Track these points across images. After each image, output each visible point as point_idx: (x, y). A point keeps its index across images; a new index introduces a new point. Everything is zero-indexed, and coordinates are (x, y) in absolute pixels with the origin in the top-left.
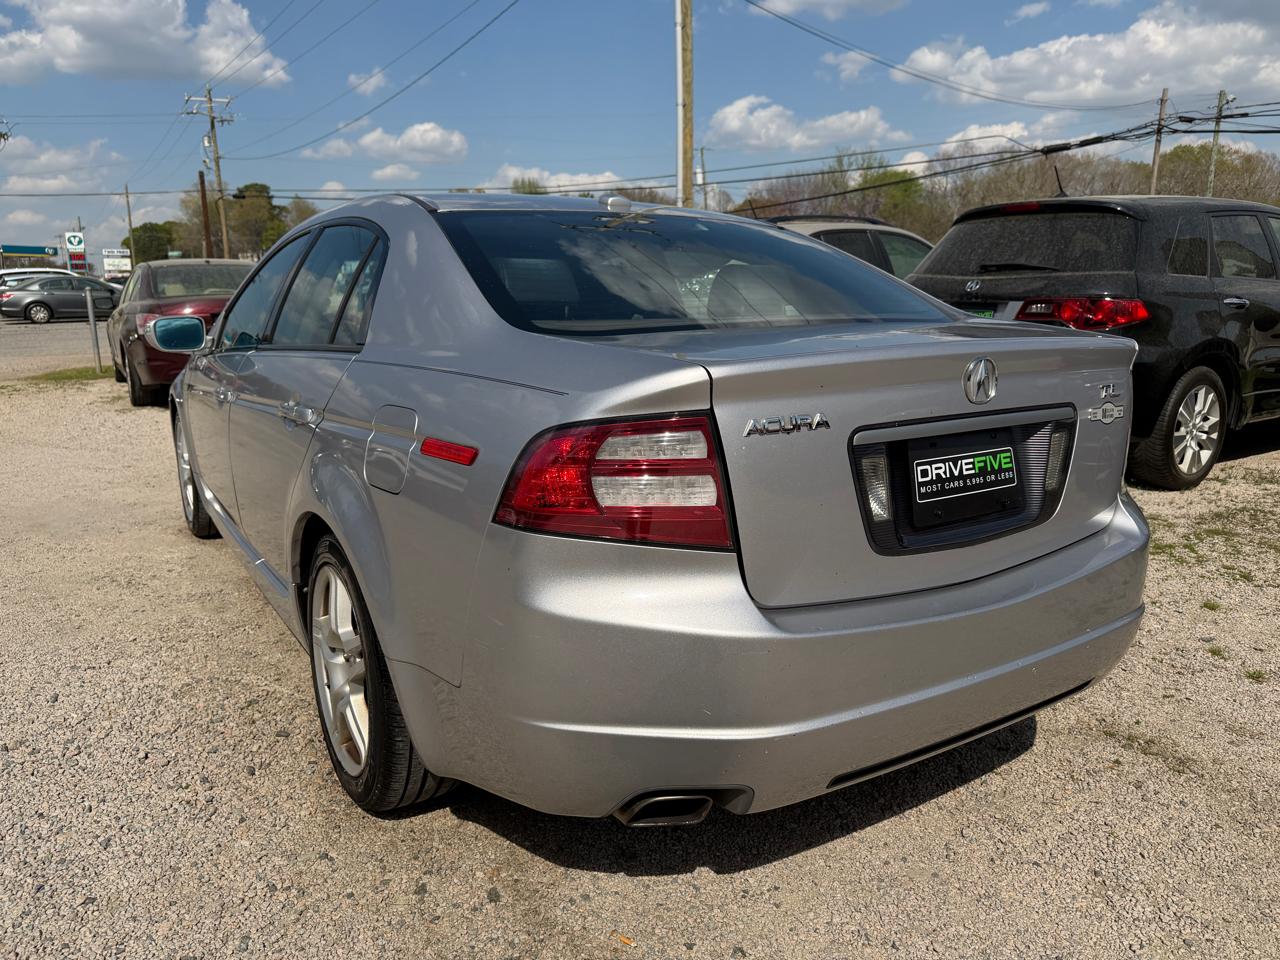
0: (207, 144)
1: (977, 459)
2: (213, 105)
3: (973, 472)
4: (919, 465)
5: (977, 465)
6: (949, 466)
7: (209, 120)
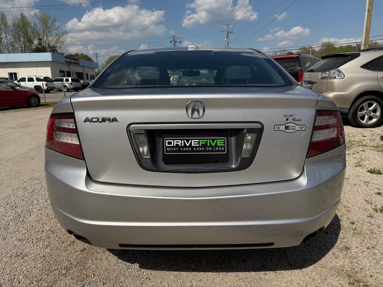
0: (226, 39)
1: (201, 141)
2: (229, 28)
3: (198, 145)
4: (166, 140)
5: (201, 143)
6: (184, 142)
7: (227, 32)
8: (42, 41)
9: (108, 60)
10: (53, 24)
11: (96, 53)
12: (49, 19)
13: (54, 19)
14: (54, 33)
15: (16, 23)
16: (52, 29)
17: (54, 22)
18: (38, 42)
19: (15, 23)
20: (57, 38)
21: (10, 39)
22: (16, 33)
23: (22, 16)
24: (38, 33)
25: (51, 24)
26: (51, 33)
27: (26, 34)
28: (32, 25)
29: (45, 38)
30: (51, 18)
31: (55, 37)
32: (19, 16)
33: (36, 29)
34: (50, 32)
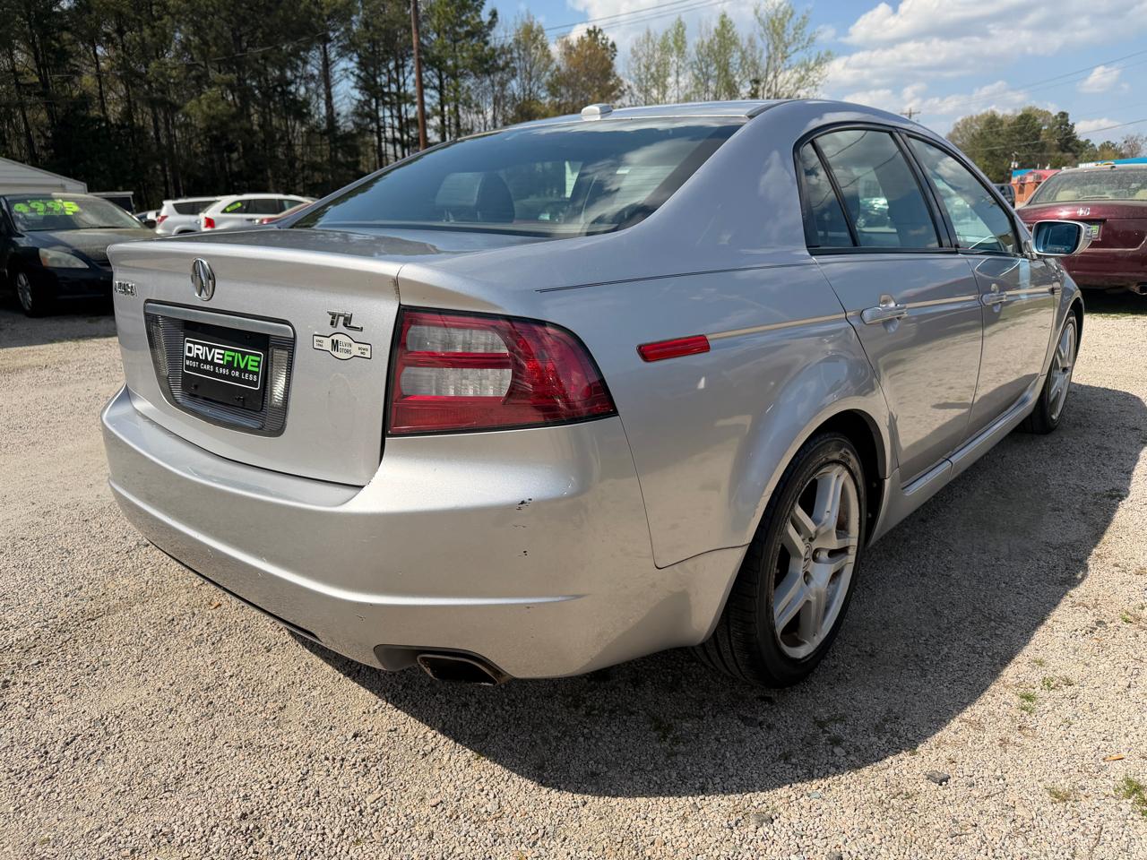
1: (228, 353)
3: (222, 362)
8: (763, 84)
9: (957, 129)
10: (796, 33)
11: (910, 110)
12: (788, 21)
13: (804, 18)
14: (796, 58)
15: (706, 43)
16: (794, 48)
17: (800, 29)
18: (749, 88)
19: (703, 42)
20: (803, 73)
21: (687, 87)
22: (700, 69)
23: (722, 22)
24: (754, 63)
25: (793, 33)
26: (789, 61)
27: (724, 69)
28: (744, 44)
29: (770, 77)
30: (794, 17)
31: (796, 71)
32: (715, 24)
33: (751, 55)
34: (786, 58)
